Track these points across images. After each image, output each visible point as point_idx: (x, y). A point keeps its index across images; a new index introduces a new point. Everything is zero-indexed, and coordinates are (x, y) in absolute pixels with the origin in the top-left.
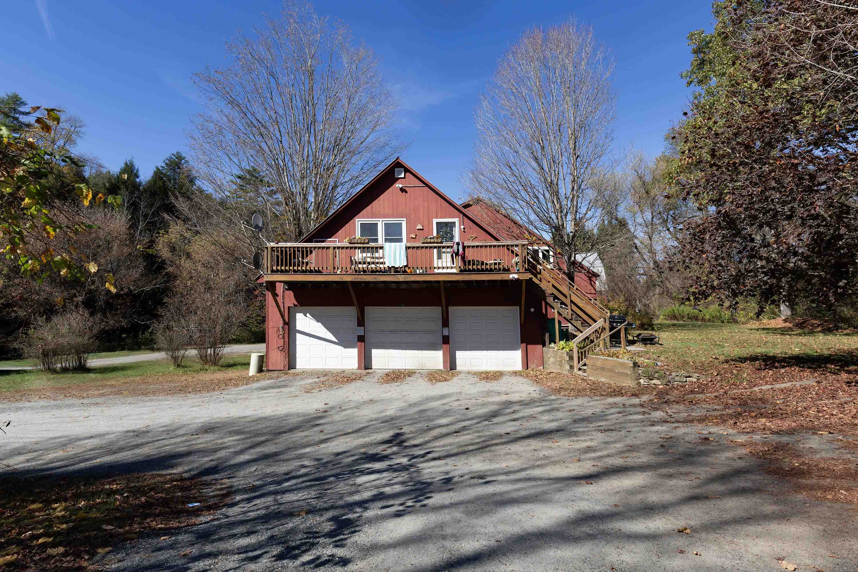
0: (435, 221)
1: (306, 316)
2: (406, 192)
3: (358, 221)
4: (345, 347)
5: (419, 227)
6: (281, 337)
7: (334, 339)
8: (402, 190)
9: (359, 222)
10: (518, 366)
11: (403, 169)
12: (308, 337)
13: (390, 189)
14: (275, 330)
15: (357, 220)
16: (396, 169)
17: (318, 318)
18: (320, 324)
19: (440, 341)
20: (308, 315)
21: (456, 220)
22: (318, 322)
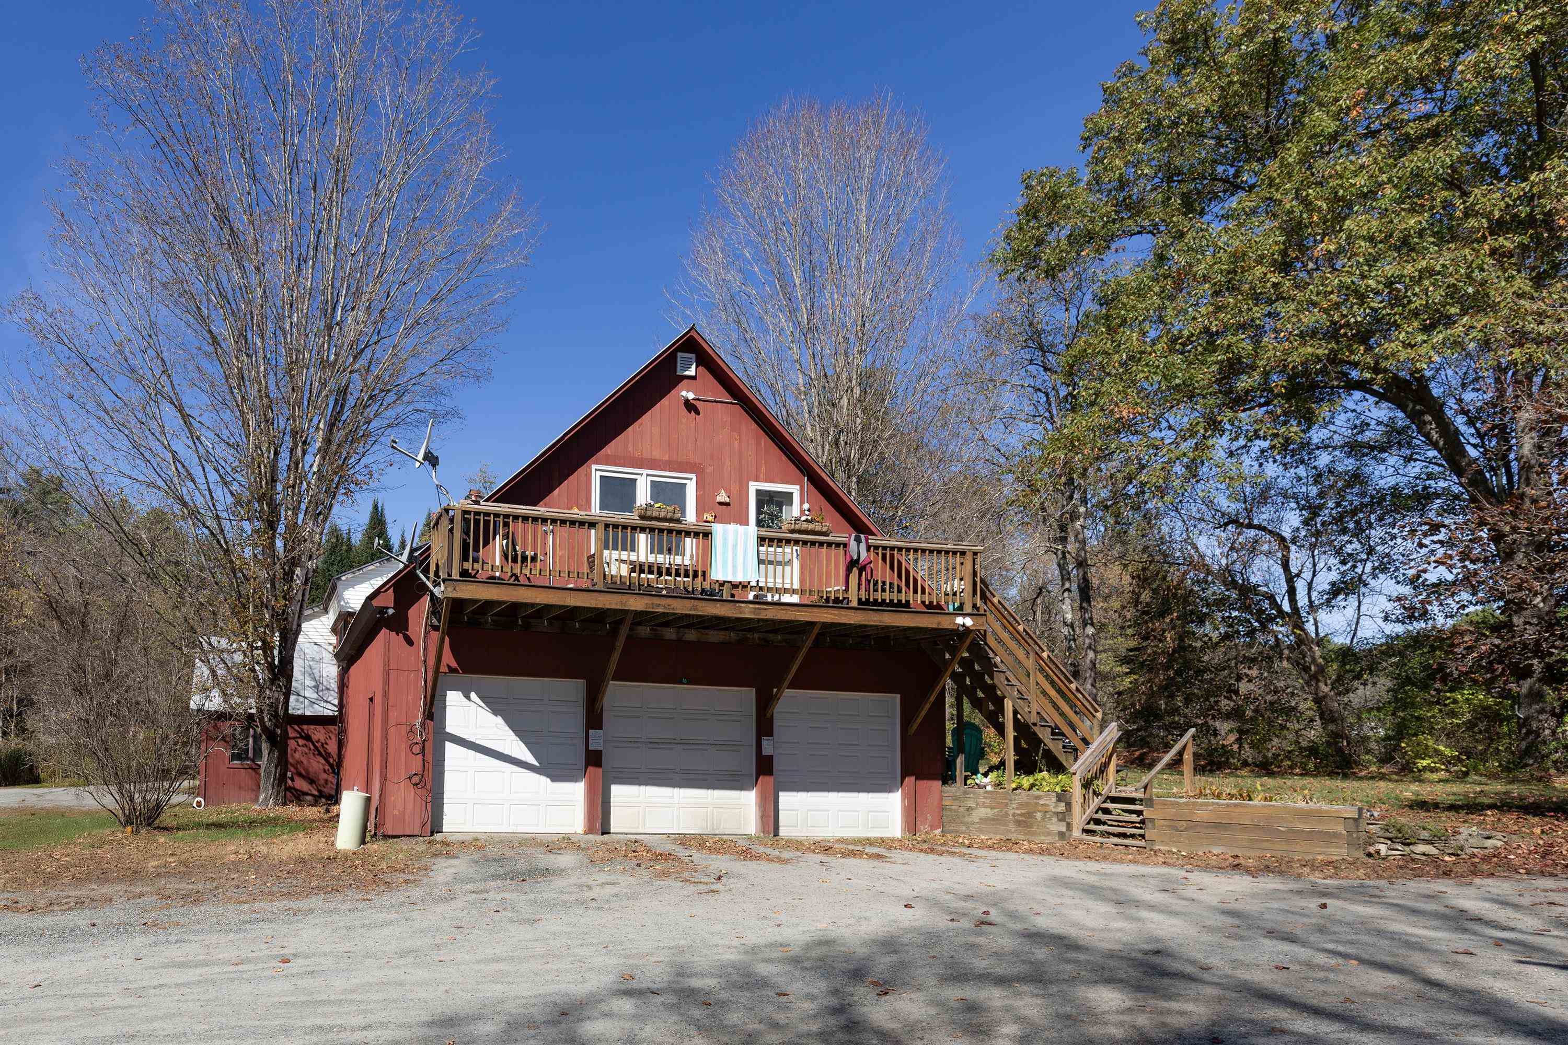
0: (753, 487)
1: (468, 697)
2: (697, 413)
3: (597, 472)
4: (555, 778)
5: (722, 497)
6: (417, 749)
7: (530, 759)
8: (690, 406)
9: (599, 474)
10: (895, 828)
11: (693, 356)
12: (471, 752)
13: (665, 402)
14: (404, 730)
15: (594, 467)
16: (680, 354)
17: (495, 705)
18: (499, 720)
19: (751, 767)
20: (473, 695)
21: (795, 489)
22: (495, 712)
